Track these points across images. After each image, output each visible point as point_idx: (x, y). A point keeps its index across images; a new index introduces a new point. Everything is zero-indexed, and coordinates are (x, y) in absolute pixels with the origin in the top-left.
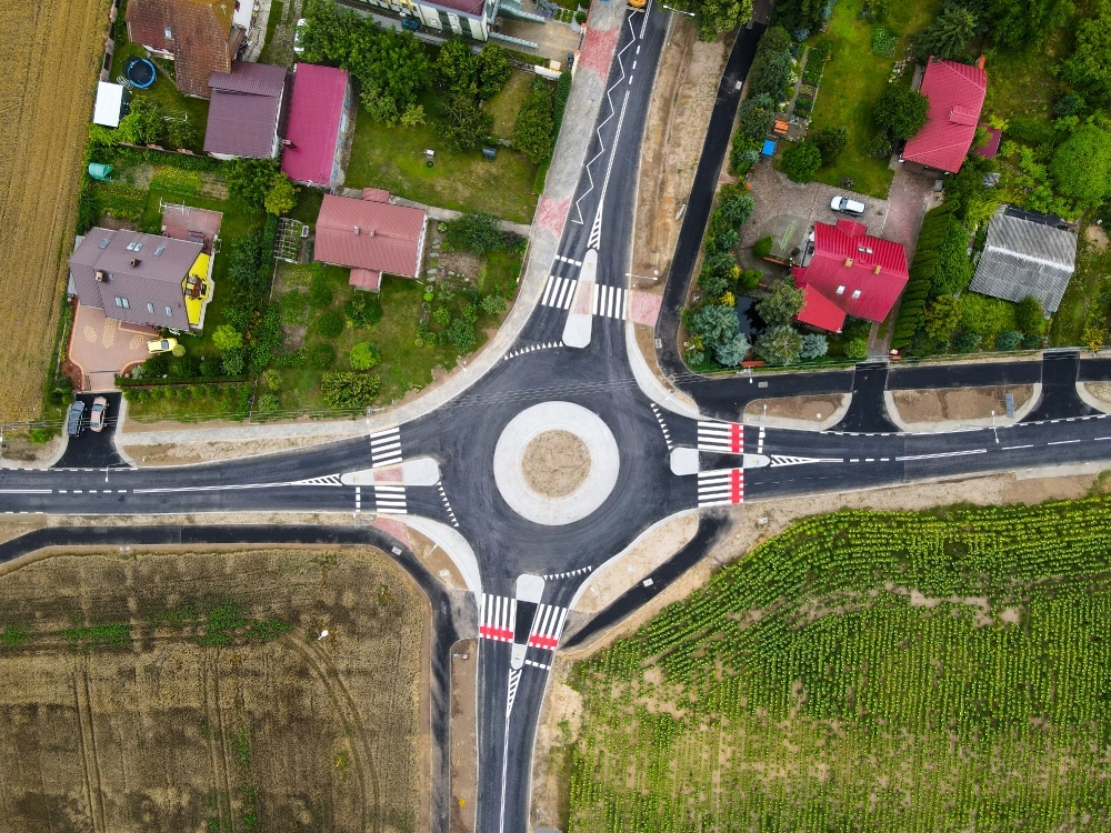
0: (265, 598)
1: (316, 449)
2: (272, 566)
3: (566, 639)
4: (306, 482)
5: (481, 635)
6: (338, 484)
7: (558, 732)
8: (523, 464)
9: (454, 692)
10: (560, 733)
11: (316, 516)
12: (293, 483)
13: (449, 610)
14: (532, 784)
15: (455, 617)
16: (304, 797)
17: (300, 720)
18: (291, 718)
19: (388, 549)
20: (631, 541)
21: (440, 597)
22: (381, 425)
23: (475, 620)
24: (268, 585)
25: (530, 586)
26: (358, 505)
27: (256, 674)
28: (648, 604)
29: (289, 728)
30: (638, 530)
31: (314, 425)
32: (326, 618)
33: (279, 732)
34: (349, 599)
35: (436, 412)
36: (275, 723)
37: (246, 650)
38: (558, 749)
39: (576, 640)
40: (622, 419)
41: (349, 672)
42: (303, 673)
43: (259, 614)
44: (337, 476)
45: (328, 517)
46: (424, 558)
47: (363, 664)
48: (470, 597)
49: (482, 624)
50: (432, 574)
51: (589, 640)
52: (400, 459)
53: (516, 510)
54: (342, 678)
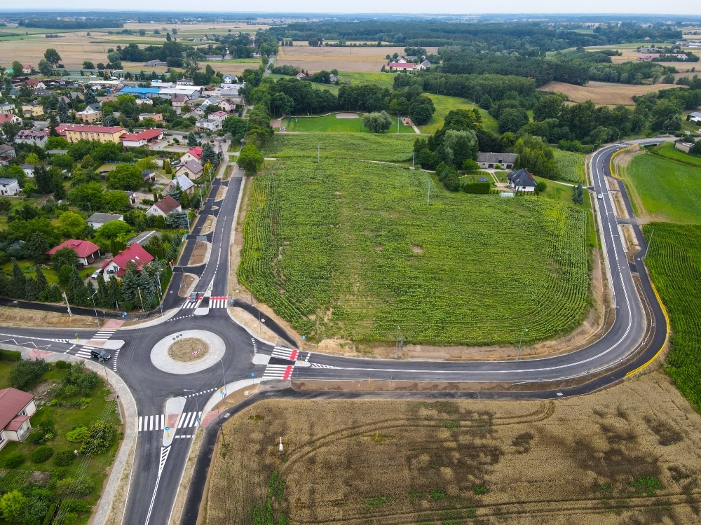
0: (250, 487)
1: (137, 461)
2: (224, 483)
3: (293, 347)
4: (161, 467)
5: (289, 378)
6: (169, 448)
7: (347, 348)
8: (184, 361)
9: (326, 389)
10: (347, 347)
11: (190, 459)
12: (159, 475)
13: (271, 392)
14: (380, 359)
15: (276, 389)
16: (409, 459)
17: (349, 463)
18: (348, 467)
19: (225, 420)
20: (240, 326)
21: (263, 395)
22: (134, 425)
23: (279, 381)
24: (239, 485)
25: (260, 359)
26: (188, 436)
27: (312, 492)
28: (275, 320)
29: (356, 470)
30: (235, 325)
31: (117, 463)
32: (270, 448)
33: (360, 476)
34: (257, 436)
35: (136, 400)
36: (352, 478)
37: (292, 500)
38: (357, 348)
39: (294, 344)
40: (171, 329)
41: (312, 435)
42: (312, 461)
43: (262, 491)
44: (162, 449)
45: (193, 452)
46: (234, 403)
47: (306, 426)
48: (264, 383)
49: (282, 378)
50: (246, 399)
51: (294, 339)
52: (162, 416)
53: (212, 365)
54: (315, 438)
